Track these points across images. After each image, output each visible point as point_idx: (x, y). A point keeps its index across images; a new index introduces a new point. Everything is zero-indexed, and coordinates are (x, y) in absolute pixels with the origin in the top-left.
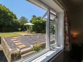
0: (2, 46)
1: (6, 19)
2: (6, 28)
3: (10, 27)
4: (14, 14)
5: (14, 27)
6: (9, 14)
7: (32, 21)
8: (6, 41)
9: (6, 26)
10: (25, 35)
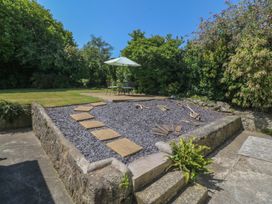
0: (37, 139)
1: (43, 44)
2: (43, 75)
3: (56, 72)
4: (65, 29)
5: (67, 74)
6: (51, 29)
7: (131, 53)
8: (55, 121)
9: (44, 68)
10: (114, 101)
